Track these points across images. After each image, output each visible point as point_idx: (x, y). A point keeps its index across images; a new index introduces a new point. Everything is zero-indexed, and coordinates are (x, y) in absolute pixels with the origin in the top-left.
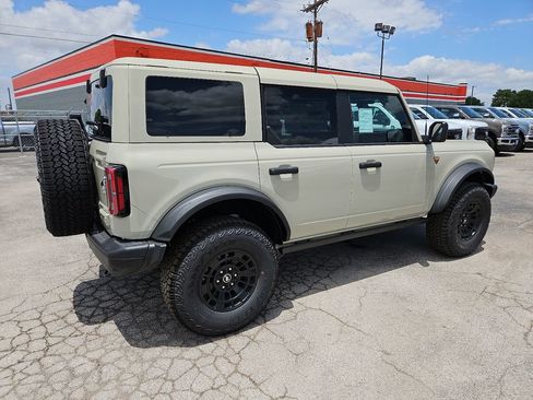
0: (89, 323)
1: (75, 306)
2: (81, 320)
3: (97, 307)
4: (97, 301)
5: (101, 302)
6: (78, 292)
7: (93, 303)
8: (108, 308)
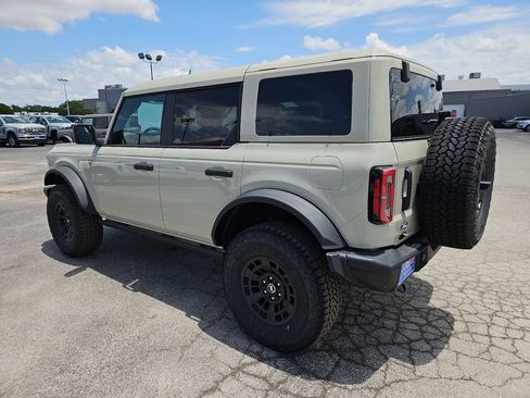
0: (448, 314)
1: (449, 337)
2: (453, 320)
3: (429, 324)
4: (424, 329)
5: (421, 326)
6: (432, 353)
7: (430, 329)
8: (422, 316)
